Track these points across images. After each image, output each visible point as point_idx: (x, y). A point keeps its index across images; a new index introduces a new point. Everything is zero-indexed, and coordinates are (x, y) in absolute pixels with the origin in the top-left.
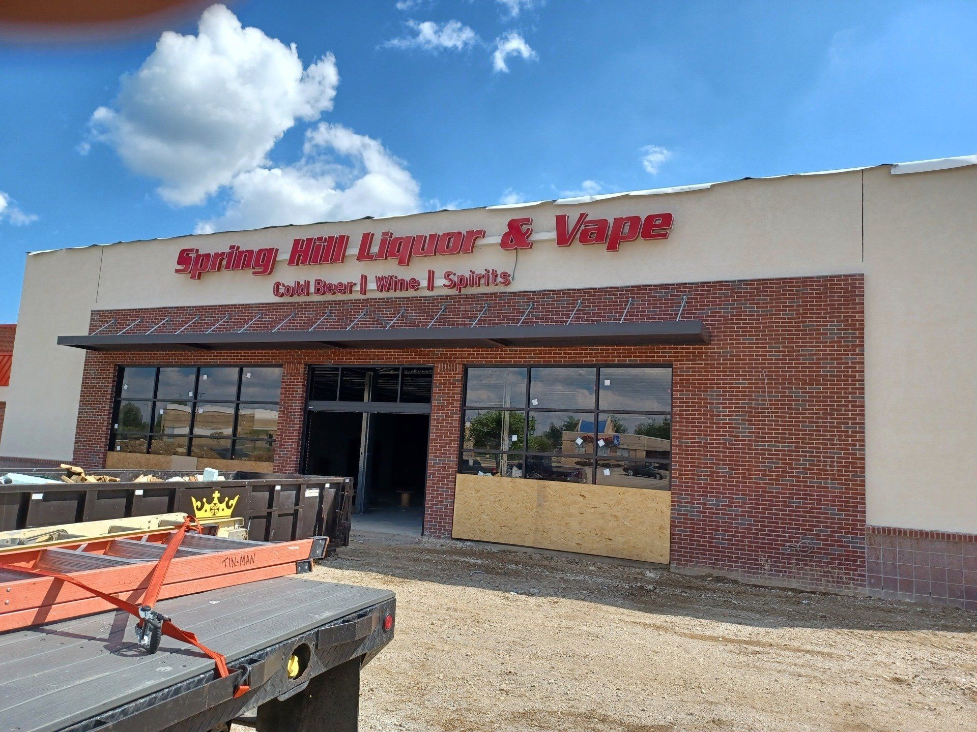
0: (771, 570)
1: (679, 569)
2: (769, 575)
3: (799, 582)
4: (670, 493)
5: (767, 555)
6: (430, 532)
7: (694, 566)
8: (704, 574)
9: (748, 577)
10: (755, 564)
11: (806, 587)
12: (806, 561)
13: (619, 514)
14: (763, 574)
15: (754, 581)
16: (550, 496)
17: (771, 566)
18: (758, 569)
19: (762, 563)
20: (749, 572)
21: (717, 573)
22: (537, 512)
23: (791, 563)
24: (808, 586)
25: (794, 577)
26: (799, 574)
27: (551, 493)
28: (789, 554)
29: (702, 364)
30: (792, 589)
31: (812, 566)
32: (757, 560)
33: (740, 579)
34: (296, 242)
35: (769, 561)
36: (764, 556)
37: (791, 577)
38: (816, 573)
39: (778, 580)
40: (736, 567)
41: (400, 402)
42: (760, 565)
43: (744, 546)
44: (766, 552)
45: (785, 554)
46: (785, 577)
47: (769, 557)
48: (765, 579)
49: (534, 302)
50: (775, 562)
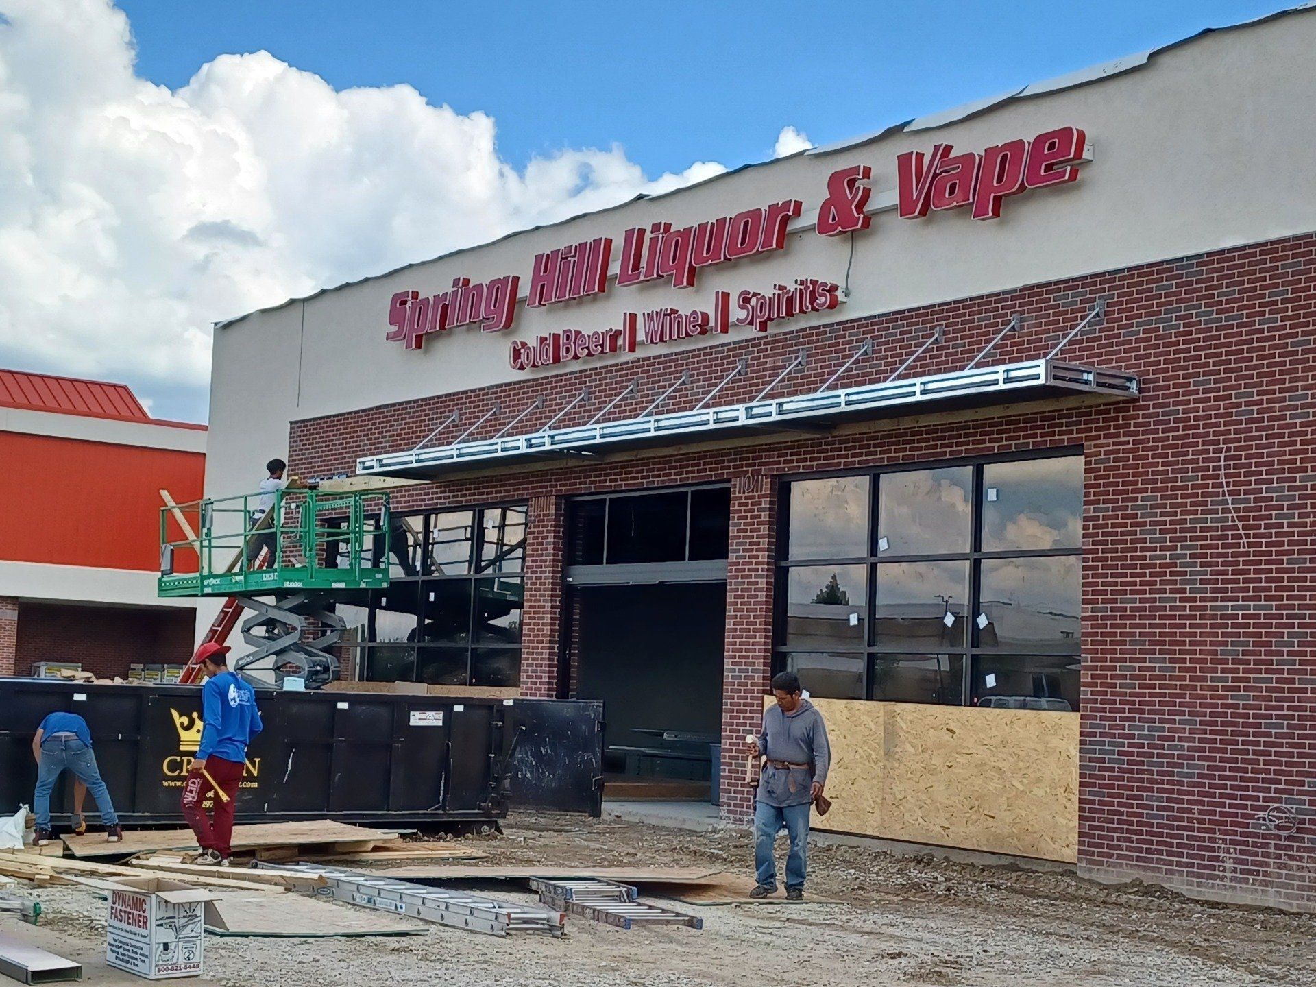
0: (1235, 870)
1: (1090, 870)
2: (1231, 880)
3: (1279, 894)
4: (1076, 716)
5: (1228, 837)
6: (729, 812)
7: (1114, 865)
8: (1128, 881)
9: (1199, 885)
10: (1210, 858)
11: (1291, 904)
12: (1292, 848)
13: (1004, 766)
14: (1223, 878)
15: (1209, 894)
16: (902, 734)
17: (1236, 861)
18: (1213, 868)
19: (1222, 855)
20: (1200, 876)
21: (1149, 878)
22: (885, 766)
23: (1267, 855)
24: (1295, 902)
25: (1270, 884)
26: (1280, 876)
27: (904, 727)
28: (1264, 836)
29: (1128, 442)
30: (1267, 908)
31: (1301, 859)
32: (1212, 849)
33: (1184, 889)
34: (538, 258)
35: (1232, 850)
36: (1224, 841)
37: (1266, 884)
38: (1307, 874)
39: (1246, 890)
40: (1179, 864)
41: (690, 559)
42: (1217, 859)
43: (1190, 820)
44: (1226, 832)
45: (1256, 835)
46: (1257, 883)
47: (1232, 842)
48: (1226, 889)
49: (873, 338)
50: (1242, 852)
